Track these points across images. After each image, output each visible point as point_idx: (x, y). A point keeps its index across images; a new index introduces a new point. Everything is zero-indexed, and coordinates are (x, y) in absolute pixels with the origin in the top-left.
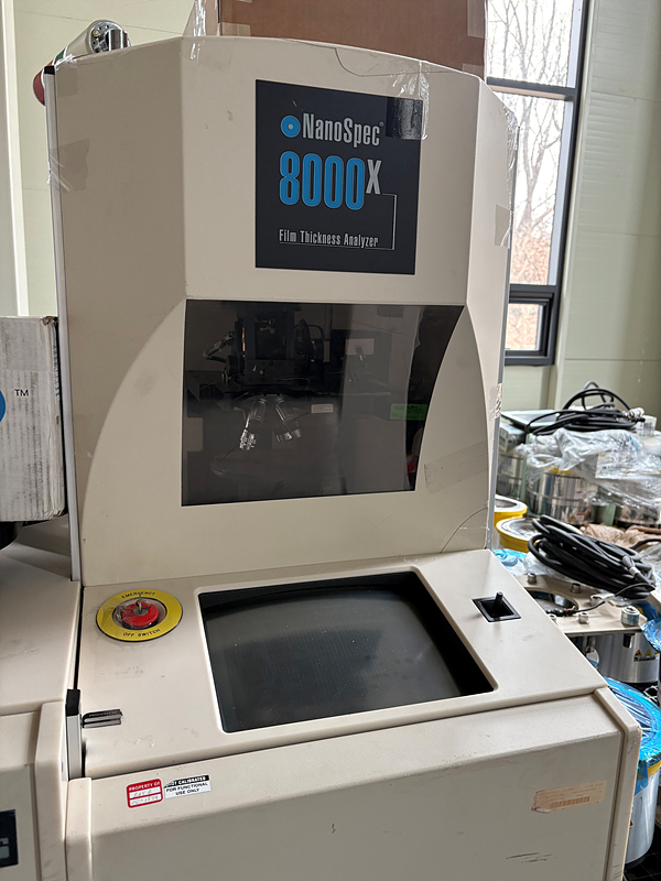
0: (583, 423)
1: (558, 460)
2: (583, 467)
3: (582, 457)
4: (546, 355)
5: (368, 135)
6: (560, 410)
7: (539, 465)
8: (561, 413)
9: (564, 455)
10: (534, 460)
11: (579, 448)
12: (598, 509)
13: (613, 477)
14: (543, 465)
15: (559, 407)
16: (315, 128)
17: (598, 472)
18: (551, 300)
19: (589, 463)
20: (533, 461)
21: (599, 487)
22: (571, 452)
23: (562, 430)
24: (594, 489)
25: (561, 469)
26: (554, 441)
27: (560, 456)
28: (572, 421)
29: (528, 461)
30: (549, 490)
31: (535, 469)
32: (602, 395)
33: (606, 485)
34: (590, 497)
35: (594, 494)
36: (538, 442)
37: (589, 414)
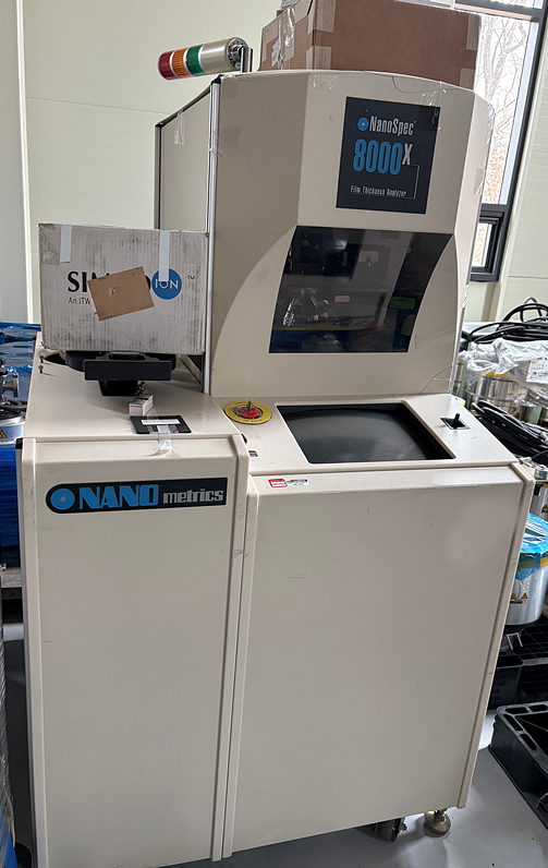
0: (519, 333)
1: (494, 366)
2: (516, 373)
3: (516, 363)
4: (491, 272)
5: (406, 128)
6: (501, 321)
7: (477, 369)
8: (501, 324)
9: (501, 360)
10: (474, 365)
11: (514, 355)
12: (526, 410)
13: (542, 382)
14: (481, 369)
15: (499, 319)
16: (376, 125)
17: (529, 376)
18: (501, 219)
19: (521, 368)
20: (472, 365)
21: (530, 391)
22: (507, 359)
23: (500, 340)
24: (524, 392)
25: (496, 373)
26: (493, 349)
27: (497, 362)
28: (510, 332)
29: (468, 366)
30: (484, 392)
31: (473, 373)
32: (539, 309)
33: (535, 389)
34: (520, 398)
35: (524, 396)
36: (479, 350)
37: (526, 326)
